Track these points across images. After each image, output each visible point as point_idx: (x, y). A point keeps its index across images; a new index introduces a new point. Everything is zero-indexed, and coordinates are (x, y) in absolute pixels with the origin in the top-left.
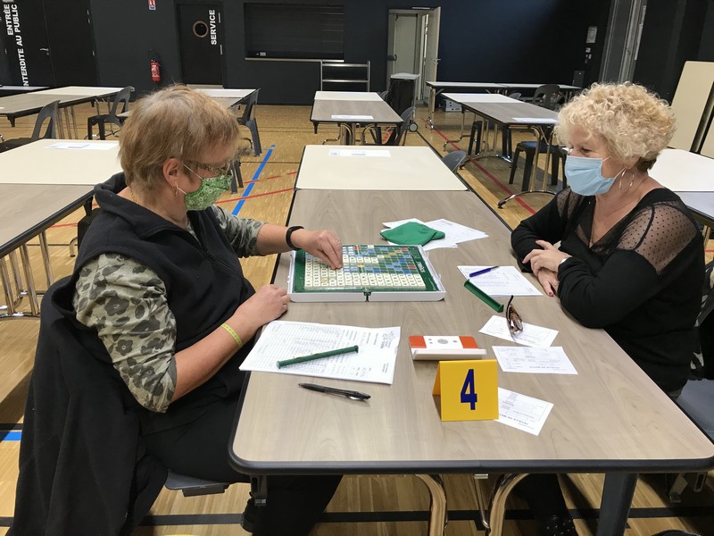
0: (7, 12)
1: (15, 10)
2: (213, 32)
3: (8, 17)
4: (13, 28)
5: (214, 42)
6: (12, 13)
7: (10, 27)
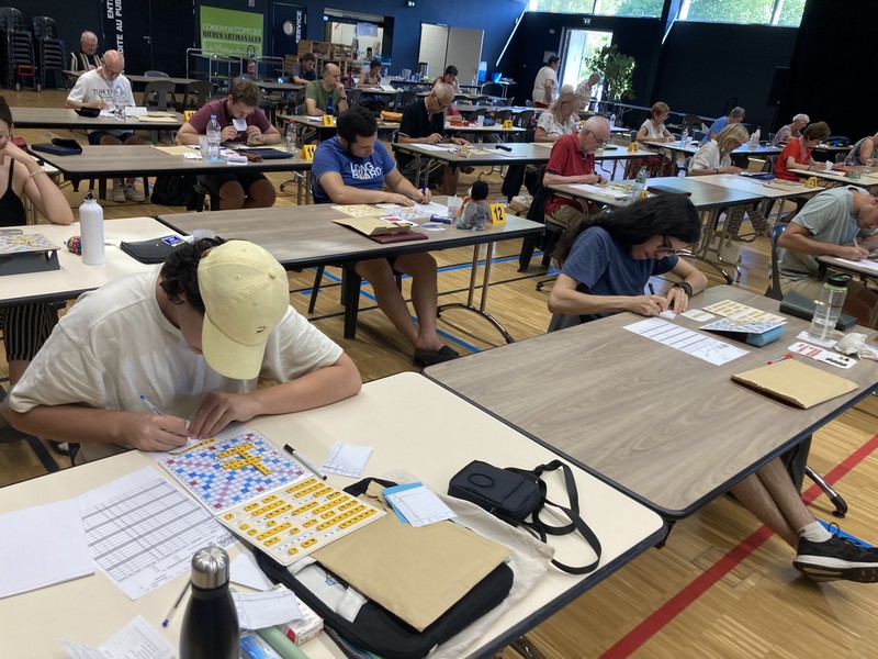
2: (298, 32)
4: (114, 11)
7: (110, 10)
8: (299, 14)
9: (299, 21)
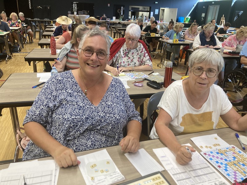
0: (74, 6)
1: (76, 5)
2: (122, 12)
3: (74, 7)
4: (75, 10)
5: (122, 14)
6: (75, 6)
7: (74, 10)
8: (122, 7)
9: (122, 9)
